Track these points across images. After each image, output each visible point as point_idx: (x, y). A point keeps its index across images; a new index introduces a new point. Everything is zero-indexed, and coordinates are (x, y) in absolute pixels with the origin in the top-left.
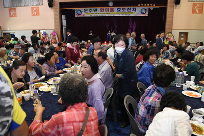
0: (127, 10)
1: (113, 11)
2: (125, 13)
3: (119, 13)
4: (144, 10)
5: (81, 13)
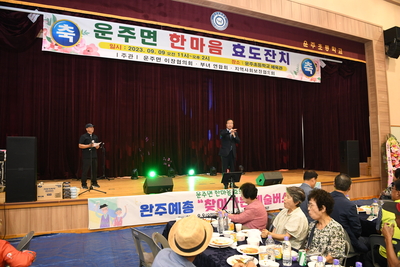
1: (220, 53)
2: (260, 65)
3: (238, 63)
4: (308, 64)
5: (76, 39)
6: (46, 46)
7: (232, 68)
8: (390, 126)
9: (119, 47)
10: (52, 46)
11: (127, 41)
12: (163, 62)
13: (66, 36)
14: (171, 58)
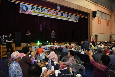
0: (67, 16)
1: (58, 15)
2: (66, 18)
3: (61, 17)
4: (76, 18)
5: (27, 10)
6: (20, 12)
7: (60, 18)
8: (92, 33)
9: (36, 12)
10: (22, 12)
11: (38, 11)
12: (45, 16)
13: (25, 9)
14: (47, 15)
